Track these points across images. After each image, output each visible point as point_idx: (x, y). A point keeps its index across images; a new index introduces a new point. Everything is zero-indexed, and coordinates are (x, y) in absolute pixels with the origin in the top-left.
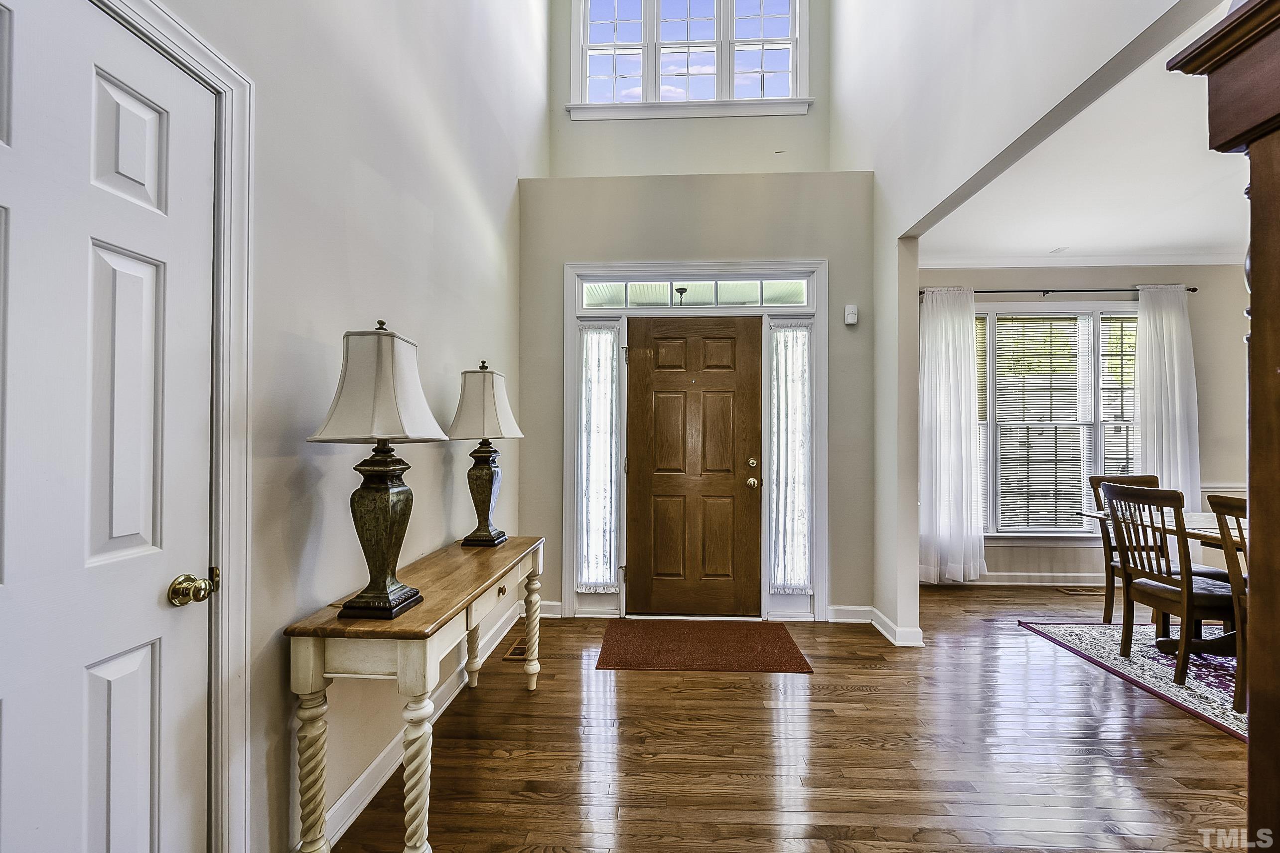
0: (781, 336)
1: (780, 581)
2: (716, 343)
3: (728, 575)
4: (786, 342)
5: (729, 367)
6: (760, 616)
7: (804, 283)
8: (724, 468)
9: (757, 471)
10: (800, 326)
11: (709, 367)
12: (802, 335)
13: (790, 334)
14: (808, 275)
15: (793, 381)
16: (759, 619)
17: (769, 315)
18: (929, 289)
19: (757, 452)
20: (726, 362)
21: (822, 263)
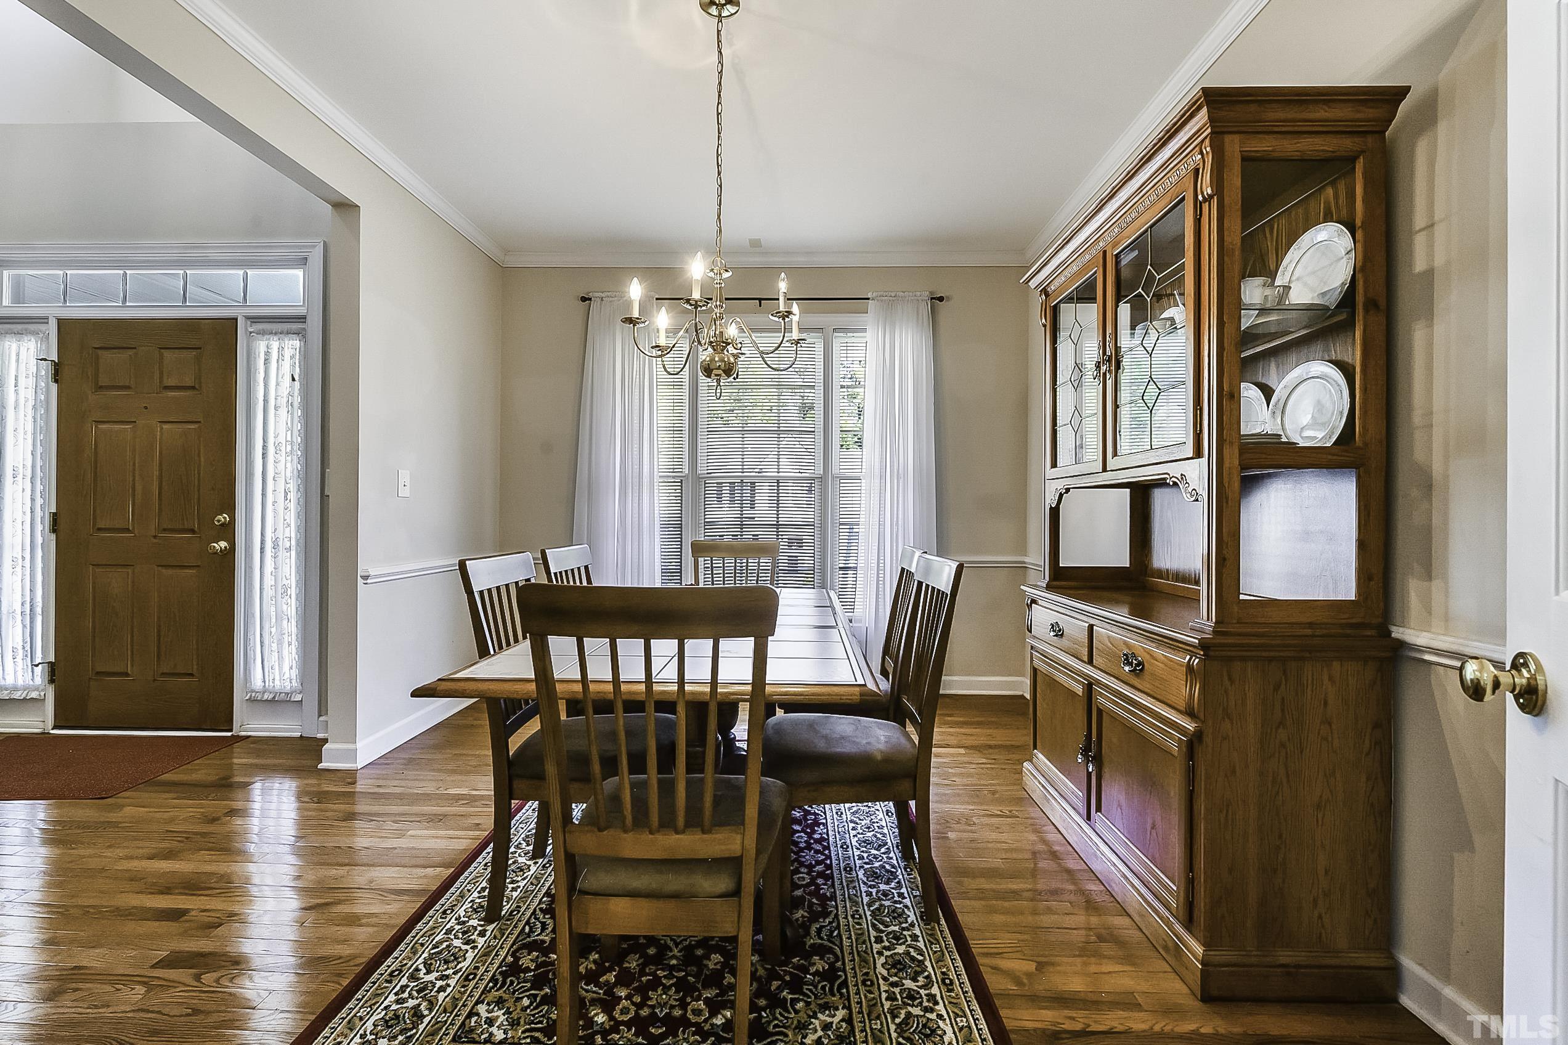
0: (261, 346)
1: (257, 682)
2: (176, 354)
3: (192, 675)
4: (267, 353)
5: (193, 388)
6: (231, 730)
7: (299, 273)
8: (186, 527)
9: (228, 531)
10: (288, 333)
11: (167, 388)
12: (292, 345)
13: (275, 345)
14: (303, 262)
15: (276, 408)
16: (229, 734)
17: (247, 318)
18: (597, 294)
19: (229, 506)
20: (189, 382)
21: (315, 246)
